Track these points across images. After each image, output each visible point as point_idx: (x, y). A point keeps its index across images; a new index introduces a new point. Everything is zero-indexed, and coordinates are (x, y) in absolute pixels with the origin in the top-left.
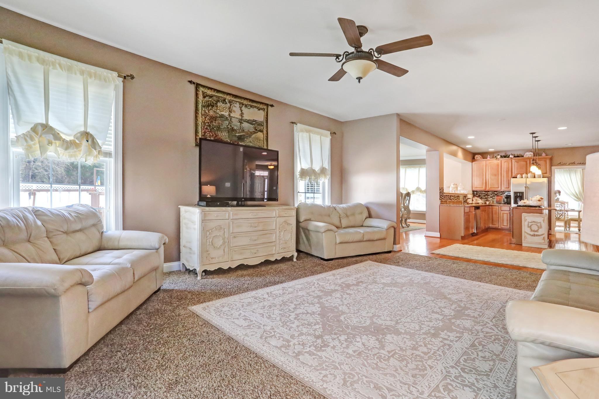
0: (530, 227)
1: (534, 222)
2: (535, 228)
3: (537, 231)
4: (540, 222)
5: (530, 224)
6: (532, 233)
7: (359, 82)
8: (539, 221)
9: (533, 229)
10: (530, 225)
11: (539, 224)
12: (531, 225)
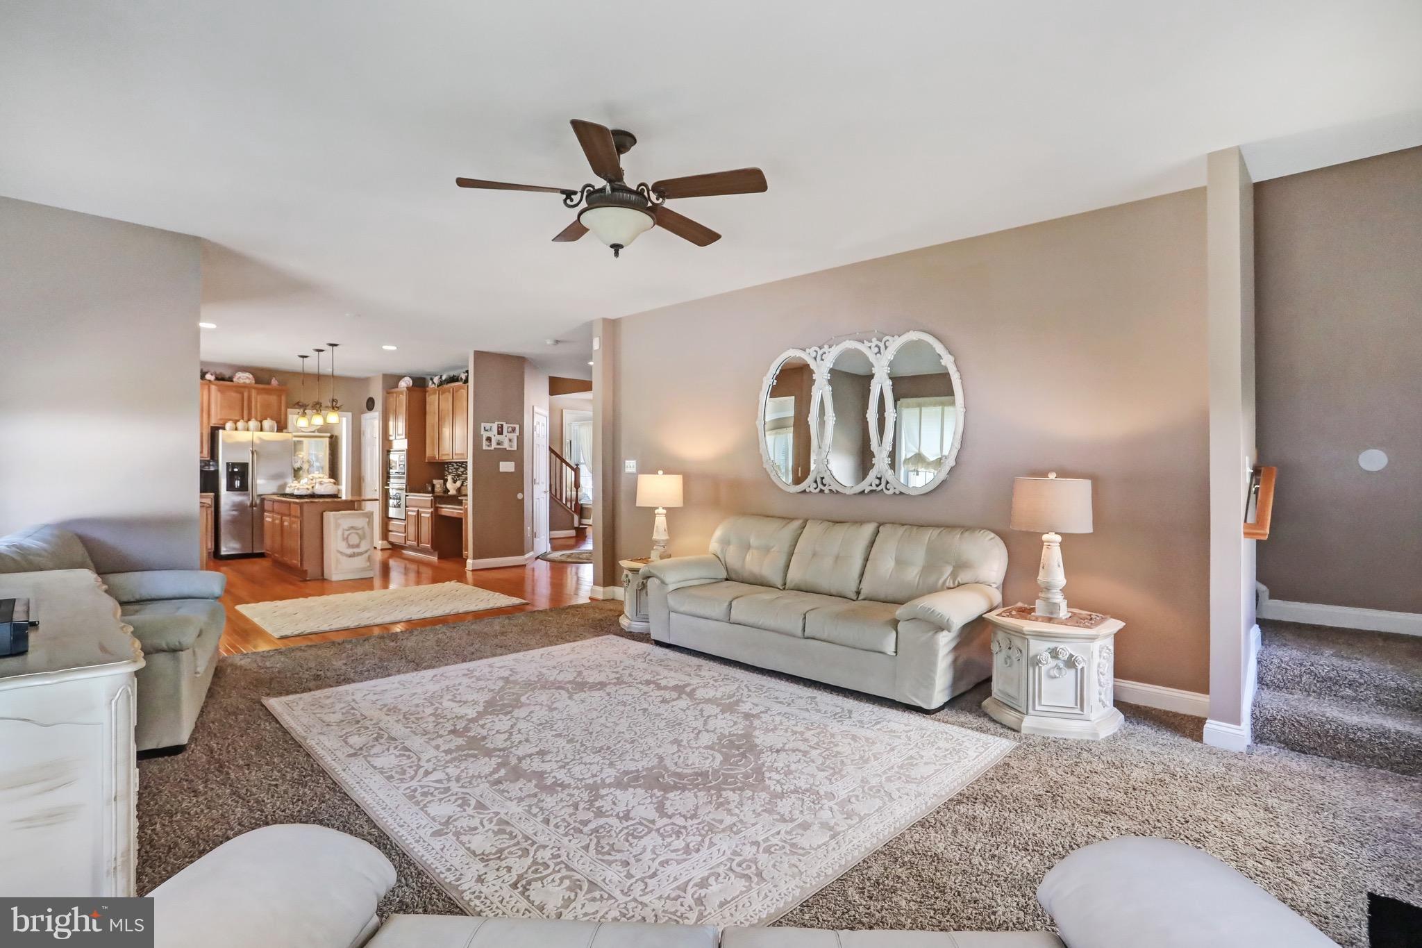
0: (346, 539)
1: (352, 528)
2: (354, 539)
3: (358, 546)
4: (363, 528)
5: (347, 533)
6: (350, 551)
7: (616, 254)
8: (360, 526)
9: (351, 543)
10: (345, 536)
11: (360, 532)
12: (349, 535)
